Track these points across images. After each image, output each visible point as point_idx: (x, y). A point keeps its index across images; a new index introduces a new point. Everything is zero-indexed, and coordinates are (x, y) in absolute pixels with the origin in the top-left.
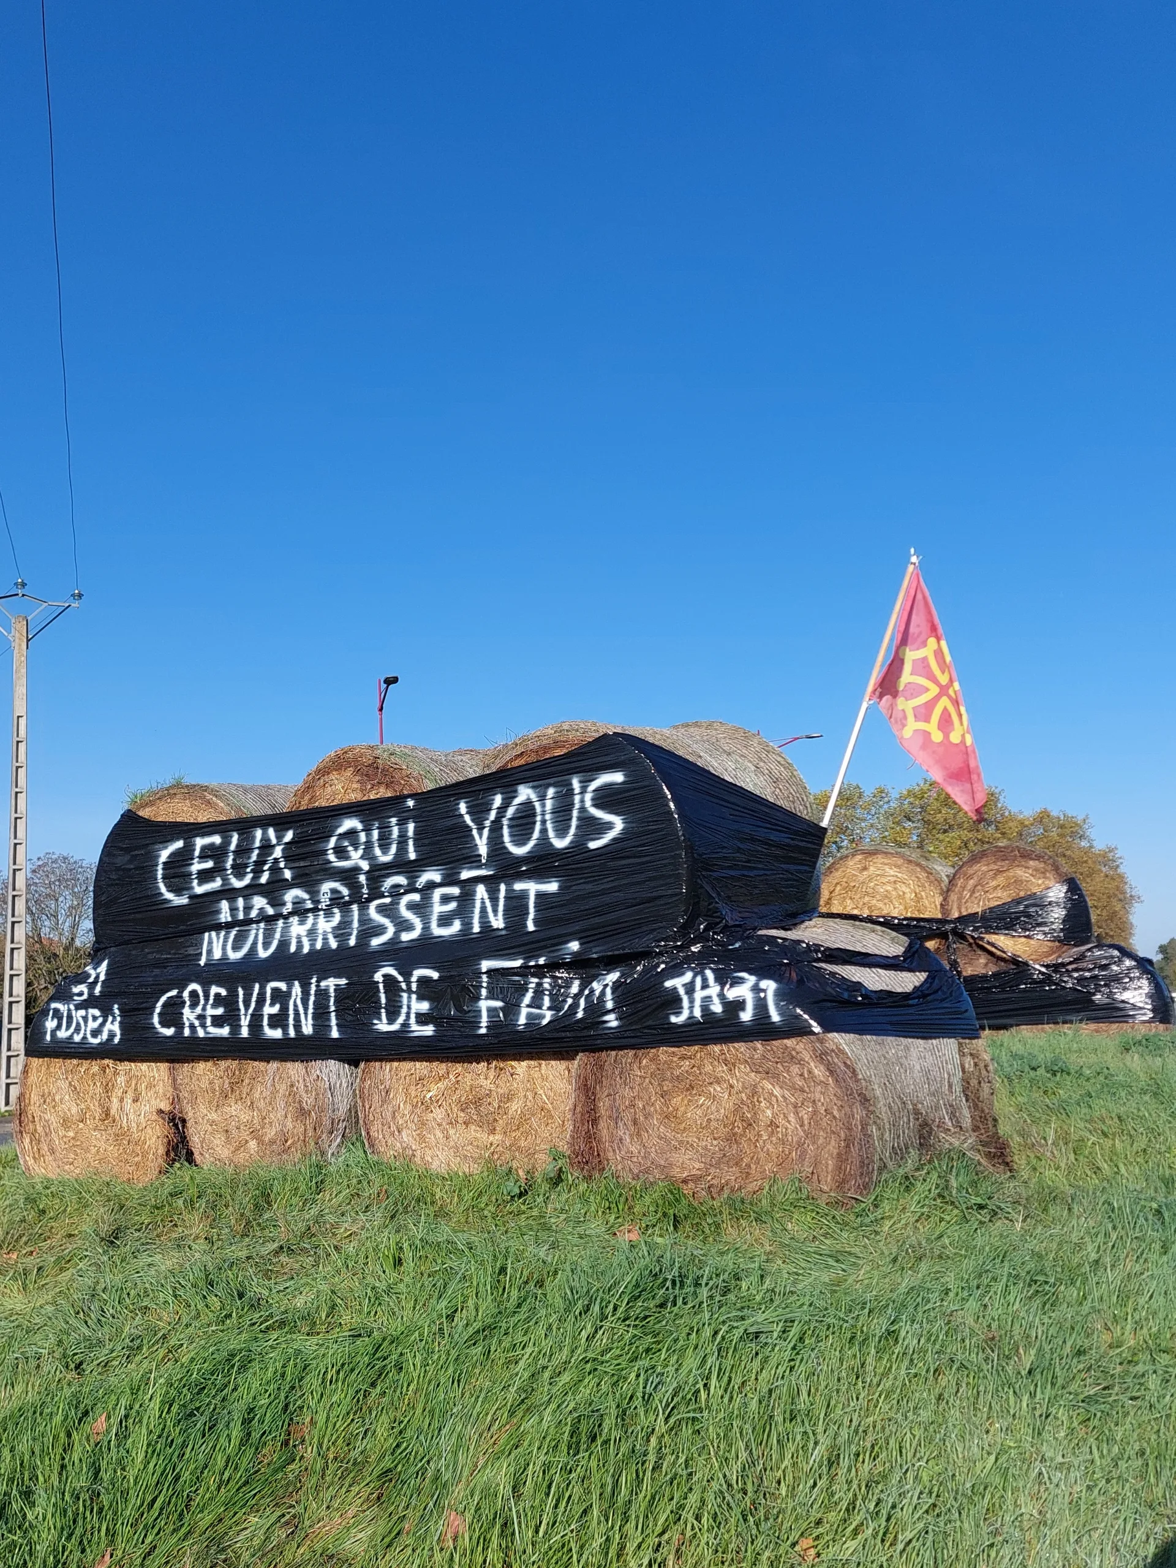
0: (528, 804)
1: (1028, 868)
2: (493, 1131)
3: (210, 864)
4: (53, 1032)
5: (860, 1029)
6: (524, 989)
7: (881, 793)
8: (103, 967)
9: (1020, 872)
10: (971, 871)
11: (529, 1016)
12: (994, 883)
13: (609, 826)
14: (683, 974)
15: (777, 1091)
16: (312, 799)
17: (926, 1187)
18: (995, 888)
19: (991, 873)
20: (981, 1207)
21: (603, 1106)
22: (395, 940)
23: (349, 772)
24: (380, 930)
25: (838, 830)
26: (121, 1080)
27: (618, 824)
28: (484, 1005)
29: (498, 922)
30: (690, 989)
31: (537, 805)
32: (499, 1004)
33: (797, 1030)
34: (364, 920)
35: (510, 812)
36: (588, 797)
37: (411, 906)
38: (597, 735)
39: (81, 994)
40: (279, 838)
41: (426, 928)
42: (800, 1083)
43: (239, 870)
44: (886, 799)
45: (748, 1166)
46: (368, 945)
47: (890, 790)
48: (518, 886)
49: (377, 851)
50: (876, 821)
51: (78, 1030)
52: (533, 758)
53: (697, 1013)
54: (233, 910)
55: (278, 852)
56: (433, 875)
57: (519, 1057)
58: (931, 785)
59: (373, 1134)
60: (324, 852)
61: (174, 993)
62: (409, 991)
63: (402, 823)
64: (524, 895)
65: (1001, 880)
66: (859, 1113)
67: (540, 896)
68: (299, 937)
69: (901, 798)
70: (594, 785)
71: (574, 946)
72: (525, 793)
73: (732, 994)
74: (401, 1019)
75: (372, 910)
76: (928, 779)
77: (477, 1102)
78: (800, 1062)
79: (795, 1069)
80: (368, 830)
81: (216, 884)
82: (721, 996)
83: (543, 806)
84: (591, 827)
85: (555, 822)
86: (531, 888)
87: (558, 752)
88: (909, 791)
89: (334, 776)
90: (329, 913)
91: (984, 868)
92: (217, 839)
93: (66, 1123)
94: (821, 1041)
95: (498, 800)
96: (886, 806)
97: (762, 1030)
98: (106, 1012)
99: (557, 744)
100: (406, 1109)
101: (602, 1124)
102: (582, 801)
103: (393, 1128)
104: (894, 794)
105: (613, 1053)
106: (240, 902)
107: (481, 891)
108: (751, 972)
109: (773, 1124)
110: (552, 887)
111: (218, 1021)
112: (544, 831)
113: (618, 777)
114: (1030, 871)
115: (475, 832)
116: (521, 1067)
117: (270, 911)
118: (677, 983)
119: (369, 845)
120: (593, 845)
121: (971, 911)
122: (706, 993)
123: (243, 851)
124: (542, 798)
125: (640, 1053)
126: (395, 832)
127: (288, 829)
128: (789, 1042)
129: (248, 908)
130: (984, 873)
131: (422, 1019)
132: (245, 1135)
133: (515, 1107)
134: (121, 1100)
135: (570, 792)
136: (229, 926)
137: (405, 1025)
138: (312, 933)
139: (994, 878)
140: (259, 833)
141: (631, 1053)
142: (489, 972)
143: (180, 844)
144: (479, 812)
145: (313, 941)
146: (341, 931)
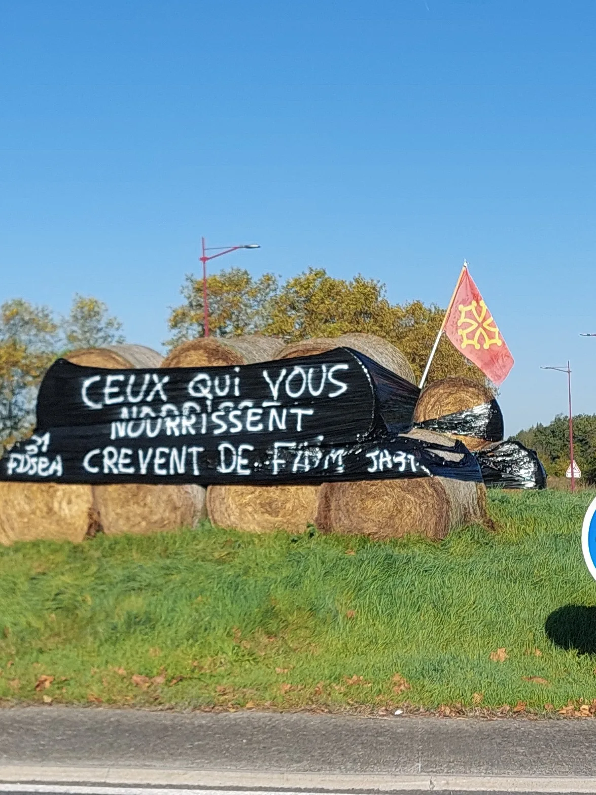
0: (299, 375)
1: (468, 392)
2: (277, 516)
3: (116, 390)
4: (14, 470)
5: (446, 475)
6: (295, 456)
7: (268, 280)
8: (47, 438)
9: (463, 394)
10: (433, 393)
11: (299, 468)
12: (447, 401)
13: (340, 388)
14: (374, 451)
15: (412, 499)
16: (178, 362)
17: (467, 536)
18: (447, 404)
19: (446, 395)
20: (487, 544)
21: (333, 505)
22: (227, 431)
23: (201, 352)
24: (219, 427)
25: (225, 315)
26: (59, 493)
27: (344, 387)
28: (276, 462)
29: (282, 426)
30: (378, 457)
31: (304, 376)
32: (283, 462)
33: (422, 475)
34: (209, 421)
35: (290, 377)
36: (330, 374)
37: (236, 417)
38: (335, 347)
39: (32, 450)
40: (160, 380)
41: (244, 427)
42: (422, 495)
43: (135, 394)
44: (272, 287)
45: (397, 528)
46: (212, 433)
47: (278, 278)
48: (293, 411)
49: (217, 390)
50: (261, 308)
51: (32, 468)
52: (301, 355)
53: (381, 468)
54: (130, 413)
55: (159, 387)
56: (248, 403)
57: (292, 484)
58: (316, 275)
59: (216, 518)
60: (186, 389)
61: (97, 452)
62: (237, 455)
63: (232, 378)
64: (296, 415)
65: (451, 399)
66: (445, 507)
67: (304, 416)
68: (172, 429)
69: (287, 288)
70: (333, 369)
71: (321, 438)
72: (298, 370)
73: (396, 460)
74: (232, 467)
75: (214, 417)
76: (314, 269)
77: (270, 504)
78: (423, 487)
79: (421, 490)
80: (212, 380)
81: (120, 399)
82: (392, 460)
83: (307, 376)
84: (330, 387)
85: (313, 384)
86: (300, 412)
87: (315, 353)
88: (296, 280)
89: (192, 352)
90: (189, 417)
91: (441, 391)
92: (121, 378)
93: (21, 514)
94: (432, 479)
95: (284, 372)
96: (272, 294)
97: (408, 474)
98: (52, 459)
99: (314, 349)
100: (233, 506)
101: (332, 512)
102: (327, 376)
103: (226, 515)
104: (282, 283)
105: (339, 483)
106: (135, 409)
107: (273, 412)
108: (404, 451)
109: (410, 511)
110: (310, 412)
111: (126, 466)
112: (307, 388)
113: (345, 367)
114: (469, 394)
115: (271, 386)
116: (293, 489)
117: (153, 415)
118: (372, 455)
119: (213, 387)
120: (332, 395)
121: (431, 418)
122: (385, 459)
123: (138, 384)
124: (307, 373)
125: (352, 483)
126: (228, 382)
127: (164, 376)
128: (418, 479)
129: (139, 412)
130: (442, 394)
131: (244, 467)
132: (139, 519)
133: (289, 506)
134: (60, 503)
135: (321, 371)
136: (128, 421)
137: (235, 470)
138: (179, 426)
139: (447, 398)
140: (147, 377)
141: (348, 483)
142: (278, 448)
143: (97, 378)
144: (274, 376)
145: (180, 430)
146: (197, 426)
